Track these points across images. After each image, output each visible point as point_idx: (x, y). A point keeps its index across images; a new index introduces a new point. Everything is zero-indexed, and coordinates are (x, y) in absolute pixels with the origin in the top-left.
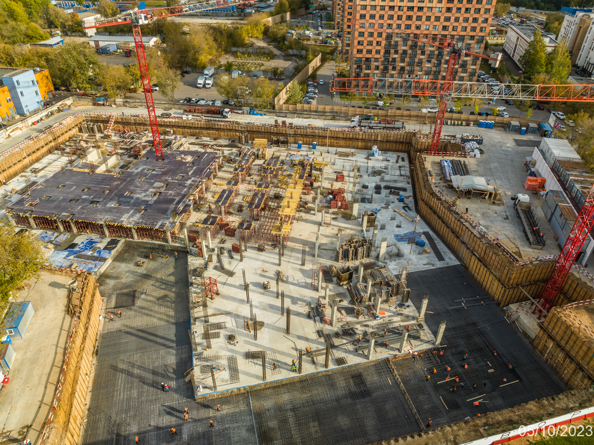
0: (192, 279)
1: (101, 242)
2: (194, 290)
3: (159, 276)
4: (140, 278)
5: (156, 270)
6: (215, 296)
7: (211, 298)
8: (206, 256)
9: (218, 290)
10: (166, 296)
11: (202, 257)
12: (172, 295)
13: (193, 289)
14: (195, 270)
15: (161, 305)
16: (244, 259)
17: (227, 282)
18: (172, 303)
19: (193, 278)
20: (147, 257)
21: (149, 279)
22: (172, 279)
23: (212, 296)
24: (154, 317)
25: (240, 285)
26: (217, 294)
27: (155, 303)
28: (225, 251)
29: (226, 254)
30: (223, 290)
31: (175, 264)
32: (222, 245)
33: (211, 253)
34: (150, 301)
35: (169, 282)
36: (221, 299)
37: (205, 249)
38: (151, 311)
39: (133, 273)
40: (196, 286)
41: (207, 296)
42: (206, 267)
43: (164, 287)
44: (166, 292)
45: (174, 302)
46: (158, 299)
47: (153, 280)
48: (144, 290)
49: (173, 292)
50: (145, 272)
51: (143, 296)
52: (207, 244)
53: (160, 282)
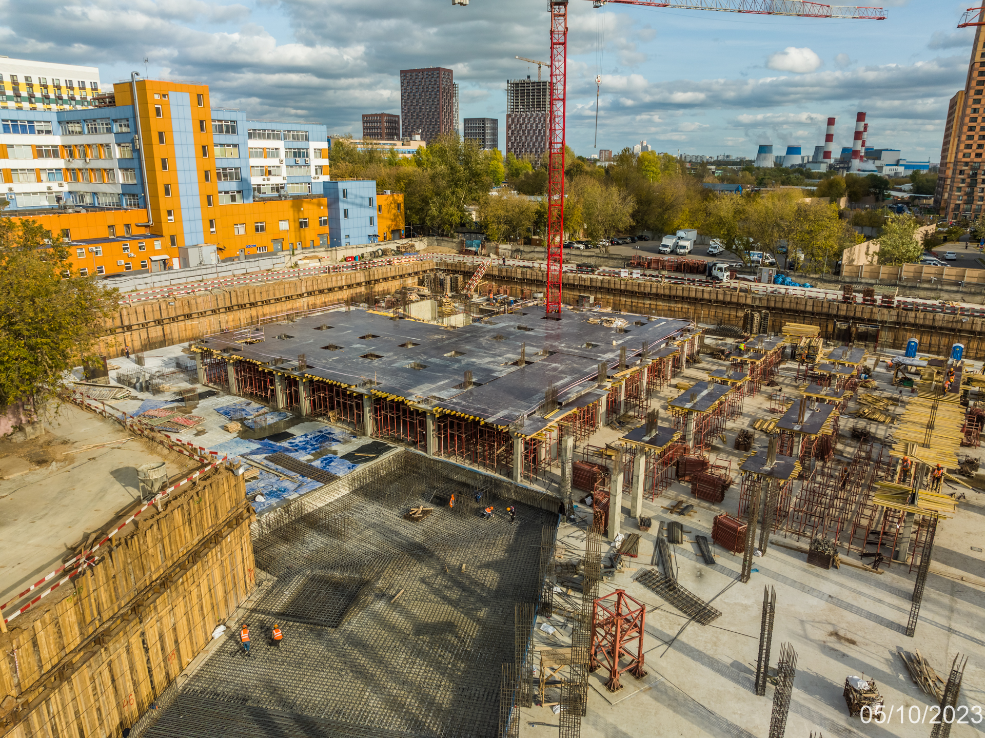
0: (556, 593)
1: (346, 442)
2: (551, 630)
3: (453, 560)
4: (396, 551)
5: (453, 542)
6: (624, 678)
7: (610, 684)
8: (619, 535)
9: (641, 657)
10: (449, 627)
11: (606, 534)
12: (471, 630)
13: (544, 627)
14: (571, 567)
15: (419, 653)
16: (753, 574)
17: (683, 638)
18: (458, 657)
19: (558, 589)
20: (441, 501)
21: (420, 559)
22: (491, 578)
23: (613, 672)
24: (378, 688)
25: (736, 665)
26: (637, 673)
27: (404, 639)
28: (685, 537)
29: (687, 545)
30: (663, 663)
31: (516, 540)
32: (675, 518)
33: (637, 532)
34: (391, 628)
35: (476, 584)
36: (646, 698)
37: (617, 518)
38: (380, 661)
39: (386, 532)
40: (561, 620)
41: (592, 669)
42: (613, 566)
43: (454, 594)
44: (457, 616)
45: (466, 656)
46: (421, 629)
47: (431, 567)
48: (391, 586)
49: (478, 621)
50: (418, 539)
51: (380, 606)
52: (628, 505)
53: (451, 578)
